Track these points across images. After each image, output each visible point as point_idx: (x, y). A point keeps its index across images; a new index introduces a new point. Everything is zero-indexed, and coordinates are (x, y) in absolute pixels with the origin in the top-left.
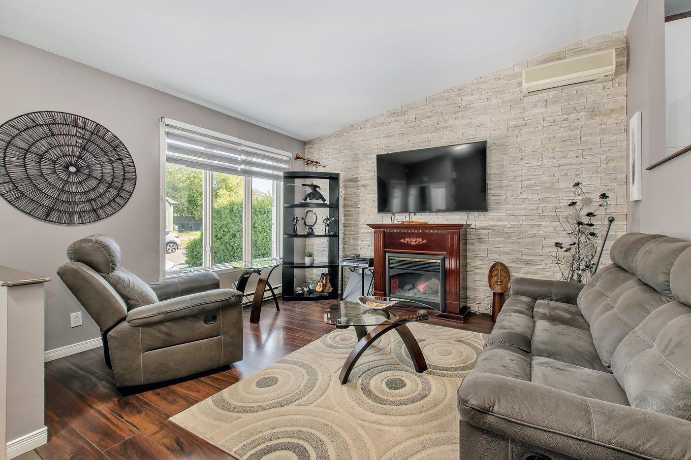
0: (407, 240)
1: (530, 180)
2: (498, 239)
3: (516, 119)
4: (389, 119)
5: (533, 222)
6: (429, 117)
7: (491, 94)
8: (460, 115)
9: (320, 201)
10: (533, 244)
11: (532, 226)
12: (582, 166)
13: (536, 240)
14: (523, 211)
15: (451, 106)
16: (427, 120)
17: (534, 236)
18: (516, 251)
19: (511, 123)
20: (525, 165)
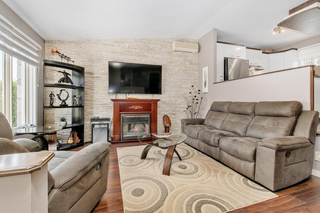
0: (133, 107)
1: (174, 83)
2: (164, 106)
3: (170, 59)
4: (114, 44)
5: (175, 99)
6: (136, 49)
7: (161, 46)
8: (150, 52)
9: (70, 84)
10: (175, 107)
11: (175, 100)
12: (188, 80)
13: (176, 105)
14: (172, 95)
15: (146, 47)
16: (135, 50)
17: (176, 104)
18: (170, 110)
19: (169, 60)
20: (173, 78)
